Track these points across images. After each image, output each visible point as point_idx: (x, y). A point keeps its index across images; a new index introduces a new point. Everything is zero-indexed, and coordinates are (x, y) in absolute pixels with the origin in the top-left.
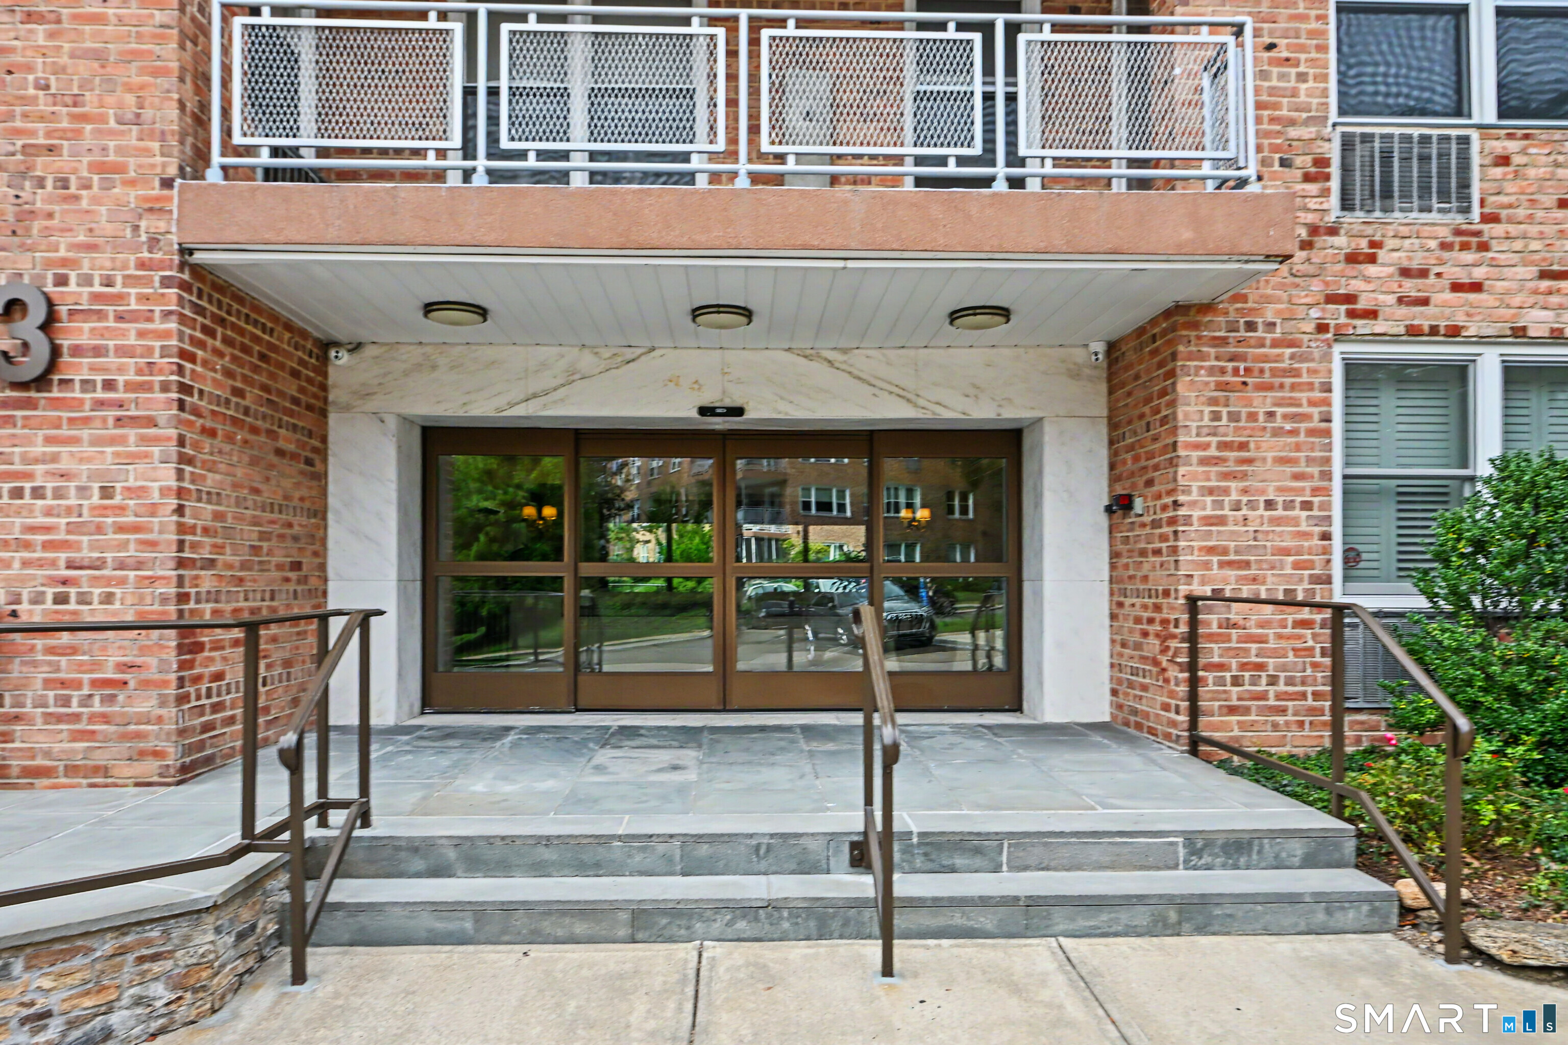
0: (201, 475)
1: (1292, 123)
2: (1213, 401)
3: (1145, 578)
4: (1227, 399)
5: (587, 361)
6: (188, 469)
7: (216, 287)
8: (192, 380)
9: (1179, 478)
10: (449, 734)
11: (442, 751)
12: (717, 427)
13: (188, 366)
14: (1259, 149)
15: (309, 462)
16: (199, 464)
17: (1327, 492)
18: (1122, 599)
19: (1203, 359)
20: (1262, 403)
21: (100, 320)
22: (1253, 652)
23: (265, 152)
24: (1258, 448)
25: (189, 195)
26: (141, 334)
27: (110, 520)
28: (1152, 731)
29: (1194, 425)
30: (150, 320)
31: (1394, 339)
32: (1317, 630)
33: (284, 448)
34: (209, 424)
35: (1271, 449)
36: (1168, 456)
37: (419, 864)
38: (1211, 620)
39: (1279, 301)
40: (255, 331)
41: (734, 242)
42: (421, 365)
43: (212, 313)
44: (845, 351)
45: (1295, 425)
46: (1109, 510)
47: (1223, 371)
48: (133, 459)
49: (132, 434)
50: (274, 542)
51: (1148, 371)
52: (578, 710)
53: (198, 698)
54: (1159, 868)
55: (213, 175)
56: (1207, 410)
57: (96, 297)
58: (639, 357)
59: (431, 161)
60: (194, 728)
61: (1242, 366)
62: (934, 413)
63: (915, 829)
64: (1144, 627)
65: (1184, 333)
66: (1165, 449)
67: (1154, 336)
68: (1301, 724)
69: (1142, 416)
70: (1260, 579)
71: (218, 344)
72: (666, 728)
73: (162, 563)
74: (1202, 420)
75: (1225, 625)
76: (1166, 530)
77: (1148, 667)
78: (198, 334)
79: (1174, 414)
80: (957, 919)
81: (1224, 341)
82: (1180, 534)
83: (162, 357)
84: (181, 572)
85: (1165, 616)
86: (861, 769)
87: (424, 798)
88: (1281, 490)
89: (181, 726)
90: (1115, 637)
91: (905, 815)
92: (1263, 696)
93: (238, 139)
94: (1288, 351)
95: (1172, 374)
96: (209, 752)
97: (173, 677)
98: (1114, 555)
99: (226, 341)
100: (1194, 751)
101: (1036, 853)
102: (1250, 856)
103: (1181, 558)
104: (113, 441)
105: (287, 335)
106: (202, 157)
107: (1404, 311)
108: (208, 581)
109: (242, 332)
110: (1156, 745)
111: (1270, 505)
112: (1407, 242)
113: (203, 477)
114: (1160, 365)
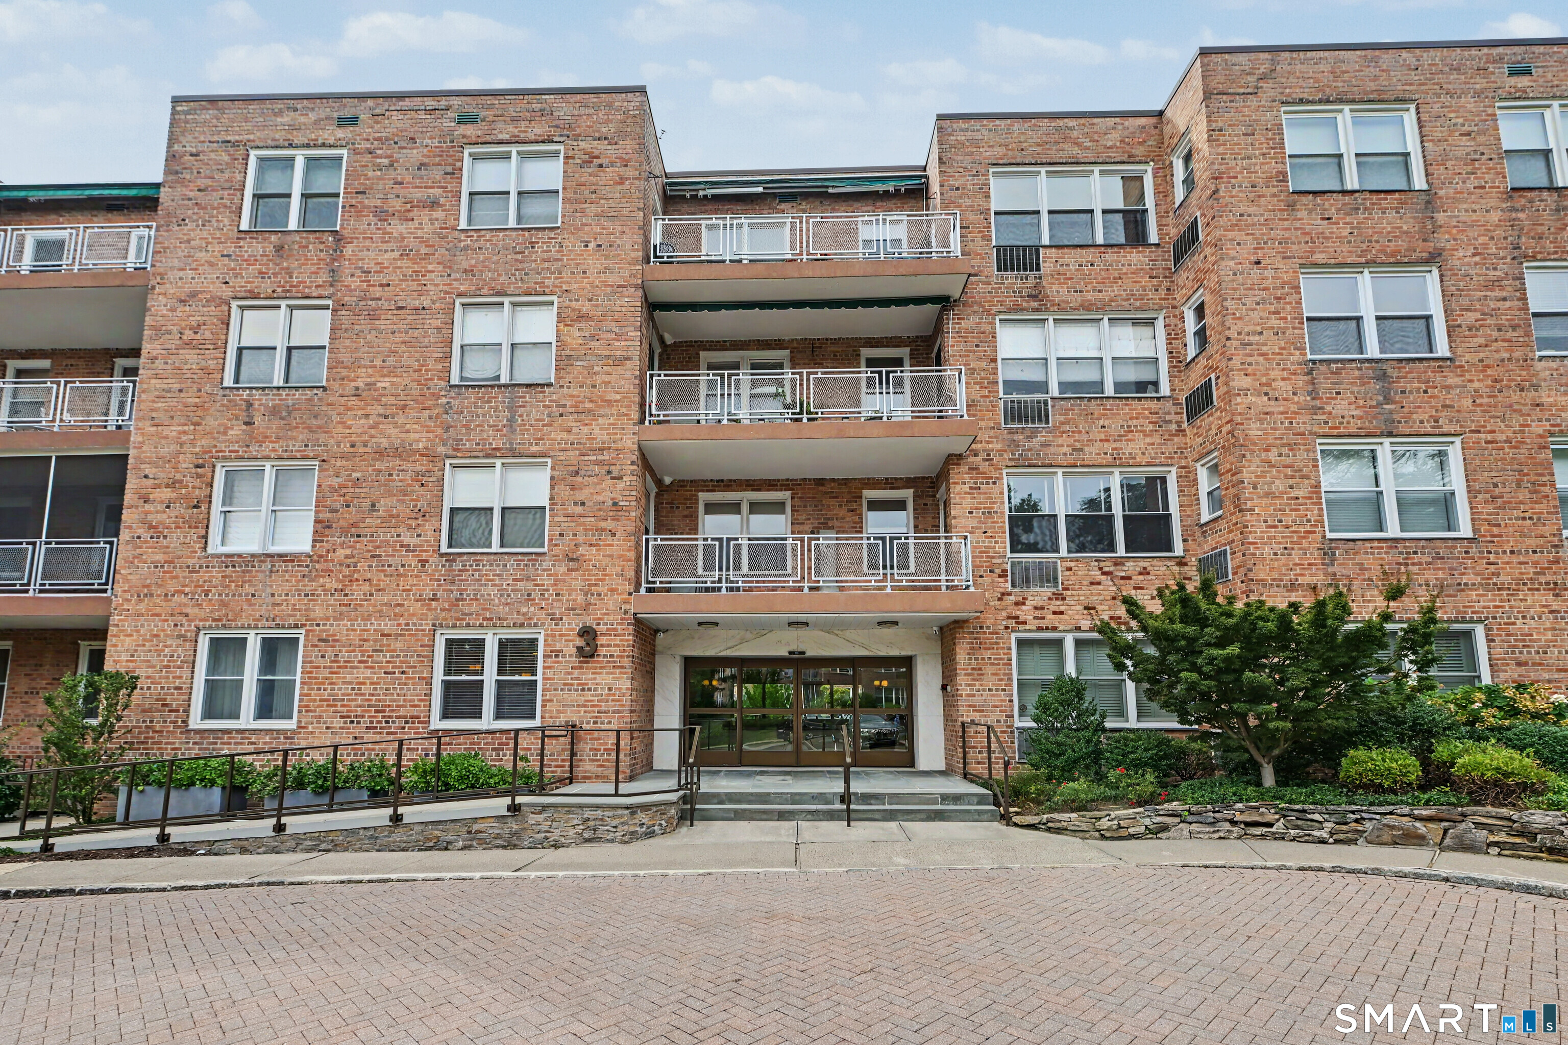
1: (993, 557)
2: (969, 654)
3: (952, 716)
4: (974, 653)
5: (748, 635)
6: (632, 681)
8: (636, 654)
9: (959, 681)
12: (796, 658)
13: (635, 650)
15: (651, 673)
16: (635, 680)
17: (1010, 685)
18: (947, 723)
19: (965, 639)
20: (987, 654)
21: (609, 636)
23: (658, 583)
24: (985, 670)
25: (636, 597)
26: (621, 640)
27: (610, 698)
28: (954, 771)
29: (962, 662)
30: (624, 636)
31: (1034, 631)
34: (636, 666)
35: (990, 670)
36: (957, 672)
37: (715, 800)
38: (971, 730)
39: (991, 619)
40: (644, 633)
41: (803, 609)
42: (692, 640)
43: (639, 630)
44: (842, 631)
45: (999, 662)
46: (942, 689)
47: (972, 643)
48: (618, 679)
49: (618, 671)
51: (950, 640)
52: (742, 766)
53: (633, 754)
54: (933, 805)
55: (643, 591)
56: (967, 656)
57: (608, 629)
58: (767, 633)
60: (632, 764)
61: (979, 641)
63: (860, 792)
64: (952, 734)
65: (960, 629)
66: (953, 670)
67: (951, 628)
69: (949, 656)
70: (988, 716)
73: (626, 711)
74: (965, 660)
75: (976, 732)
76: (958, 698)
77: (953, 749)
78: (638, 640)
79: (956, 658)
80: (869, 815)
81: (972, 633)
82: (960, 700)
83: (627, 647)
84: (631, 714)
85: (957, 730)
86: (842, 780)
87: (709, 785)
88: (994, 685)
90: (945, 738)
93: (649, 579)
94: (995, 636)
95: (956, 642)
97: (629, 747)
98: (944, 706)
100: (965, 777)
101: (896, 800)
102: (958, 801)
103: (960, 708)
104: (612, 674)
105: (650, 632)
106: (638, 585)
107: (1036, 622)
110: (955, 775)
111: (990, 690)
112: (1036, 598)
114: (953, 638)
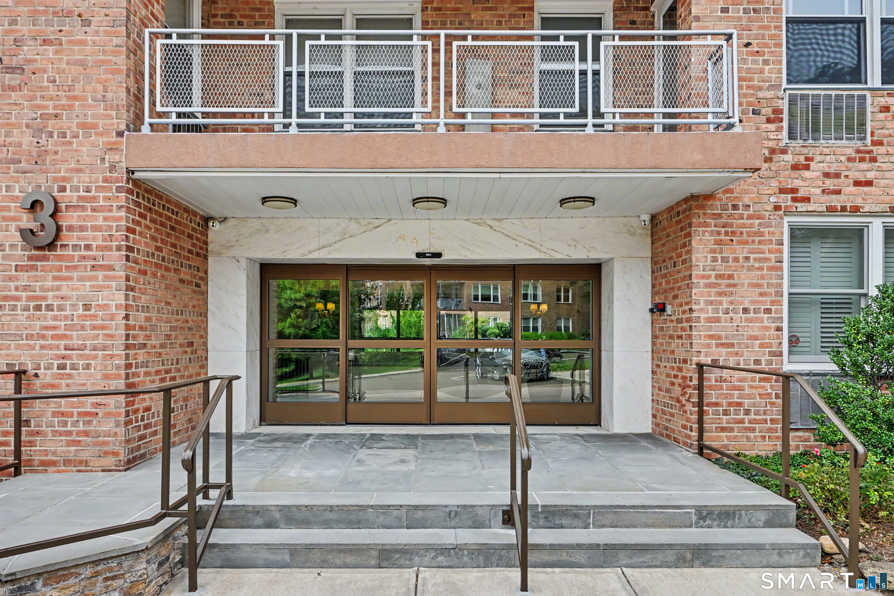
0: (138, 297)
1: (760, 88)
2: (713, 251)
3: (673, 352)
4: (721, 249)
5: (353, 227)
6: (131, 293)
7: (147, 191)
8: (134, 244)
9: (693, 295)
10: (275, 438)
11: (272, 450)
12: (426, 263)
13: (132, 236)
14: (740, 104)
15: (198, 285)
16: (137, 291)
17: (779, 303)
18: (659, 363)
19: (707, 226)
20: (741, 252)
21: (83, 211)
22: (736, 396)
23: (174, 115)
24: (739, 278)
25: (133, 141)
26: (105, 219)
27: (88, 323)
28: (675, 440)
29: (701, 264)
30: (110, 211)
31: (820, 214)
32: (773, 383)
33: (184, 278)
34: (143, 267)
35: (747, 278)
36: (686, 282)
37: (259, 521)
38: (711, 376)
39: (752, 193)
40: (168, 214)
41: (437, 164)
42: (260, 230)
43: (144, 205)
44: (499, 220)
45: (761, 264)
46: (652, 311)
47: (719, 233)
48: (101, 288)
49: (100, 274)
50: (178, 332)
51: (675, 232)
52: (347, 424)
53: (137, 421)
54: (680, 527)
55: (146, 129)
56: (709, 256)
57: (80, 198)
58: (382, 224)
59: (266, 119)
60: (135, 438)
61: (730, 230)
62: (550, 256)
63: (540, 504)
64: (672, 380)
65: (696, 211)
66: (684, 279)
67: (678, 213)
68: (764, 437)
69: (671, 258)
70: (740, 353)
71: (148, 222)
72: (397, 435)
73: (117, 347)
74: (706, 261)
75: (719, 380)
76: (685, 324)
77: (674, 403)
78: (137, 218)
79: (691, 258)
80: (564, 557)
81: (720, 216)
82: (693, 328)
83: (117, 231)
84: (127, 352)
85: (684, 374)
86: (508, 463)
87: (262, 480)
88: (753, 302)
89: (127, 438)
90: (655, 384)
91: (534, 493)
92: (742, 422)
93: (159, 108)
94: (757, 221)
95: (689, 235)
96: (142, 451)
97: (123, 410)
98: (655, 337)
99: (153, 221)
100: (701, 453)
101: (610, 518)
102: (734, 520)
103: (693, 341)
104: (90, 279)
105: (186, 215)
106: (139, 118)
107: (826, 197)
108: (142, 356)
109: (160, 215)
110: (679, 449)
111: (746, 311)
112: (828, 157)
113: (140, 298)
114: (682, 229)
